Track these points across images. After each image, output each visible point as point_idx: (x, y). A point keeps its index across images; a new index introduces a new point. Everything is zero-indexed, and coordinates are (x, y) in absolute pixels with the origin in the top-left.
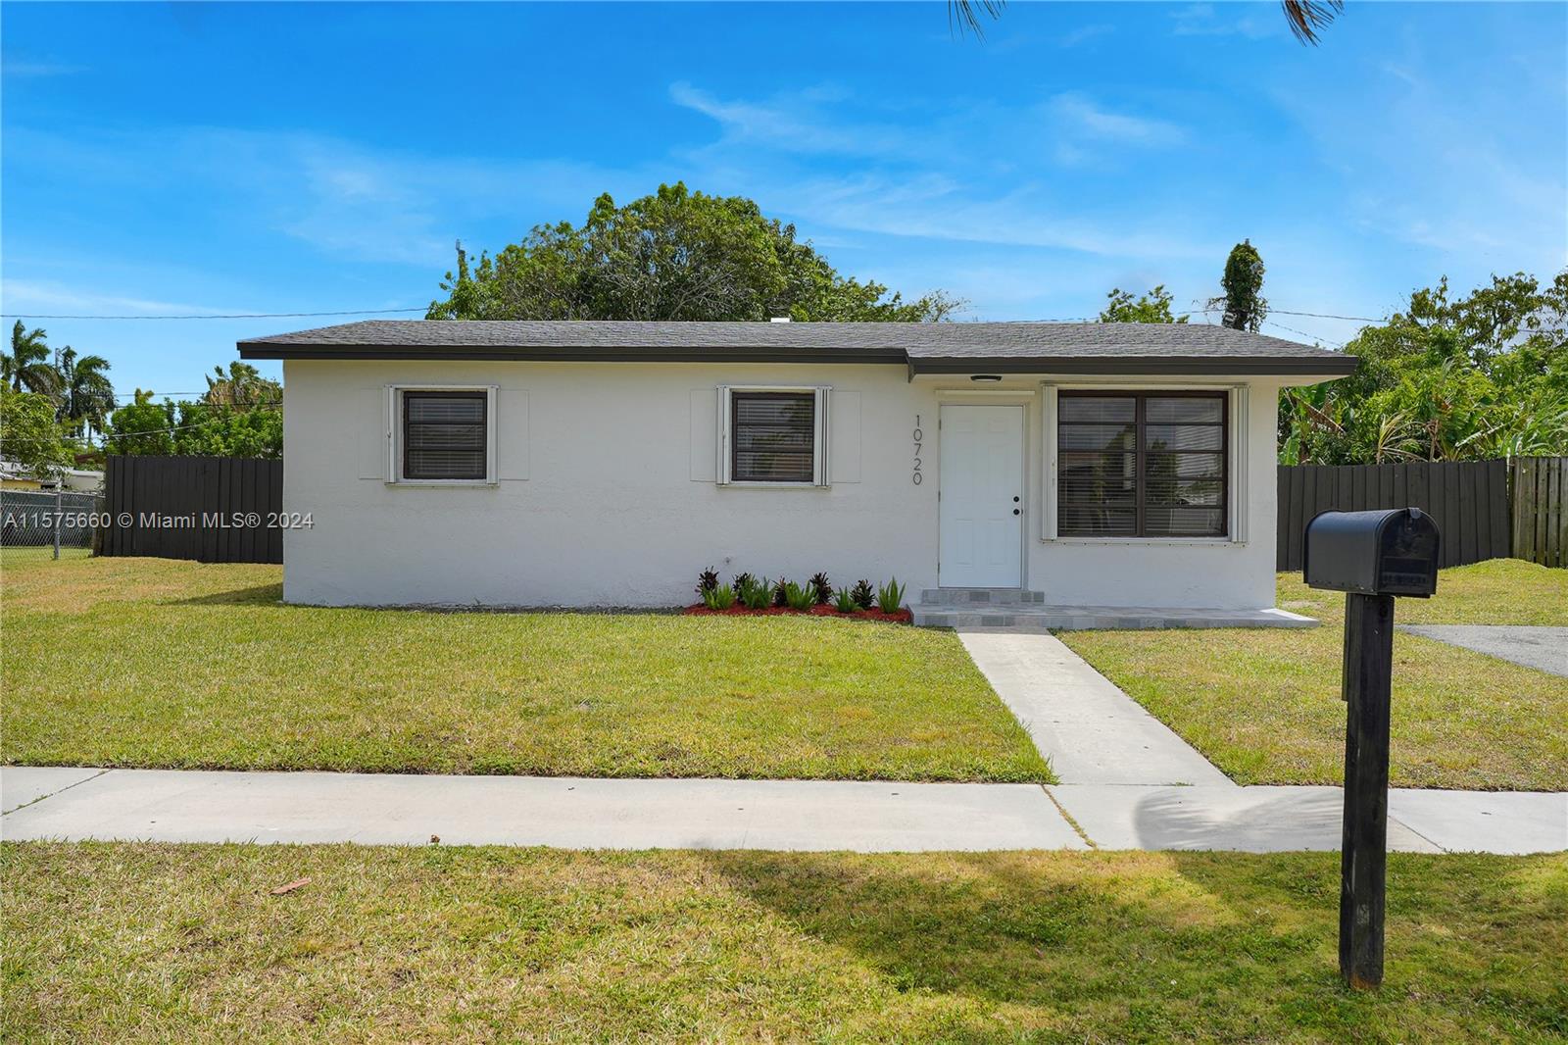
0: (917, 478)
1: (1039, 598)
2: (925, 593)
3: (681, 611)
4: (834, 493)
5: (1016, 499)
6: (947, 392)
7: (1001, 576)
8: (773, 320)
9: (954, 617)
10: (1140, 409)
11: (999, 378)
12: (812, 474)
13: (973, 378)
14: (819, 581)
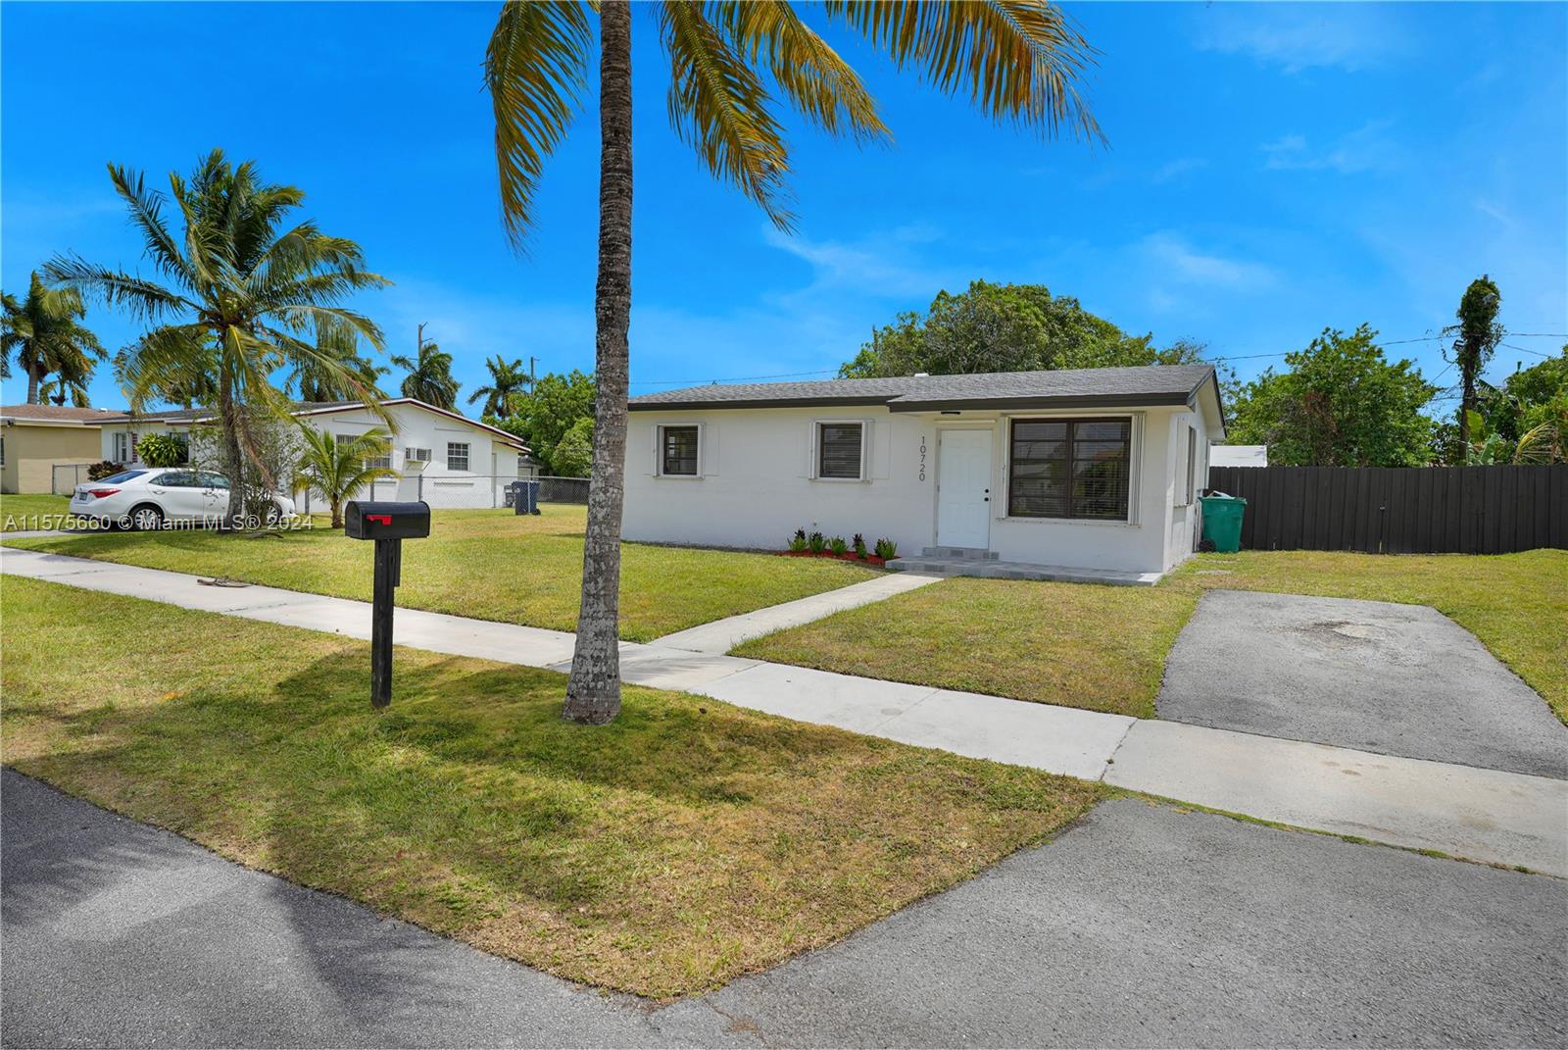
0: (922, 477)
1: (995, 556)
2: (924, 550)
3: (780, 553)
4: (873, 486)
5: (987, 491)
6: (940, 422)
7: (974, 541)
8: (916, 375)
9: (908, 564)
10: (1071, 432)
11: (959, 413)
12: (859, 473)
13: (943, 413)
14: (858, 540)
